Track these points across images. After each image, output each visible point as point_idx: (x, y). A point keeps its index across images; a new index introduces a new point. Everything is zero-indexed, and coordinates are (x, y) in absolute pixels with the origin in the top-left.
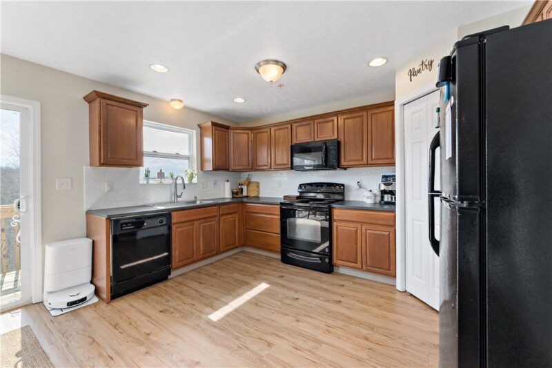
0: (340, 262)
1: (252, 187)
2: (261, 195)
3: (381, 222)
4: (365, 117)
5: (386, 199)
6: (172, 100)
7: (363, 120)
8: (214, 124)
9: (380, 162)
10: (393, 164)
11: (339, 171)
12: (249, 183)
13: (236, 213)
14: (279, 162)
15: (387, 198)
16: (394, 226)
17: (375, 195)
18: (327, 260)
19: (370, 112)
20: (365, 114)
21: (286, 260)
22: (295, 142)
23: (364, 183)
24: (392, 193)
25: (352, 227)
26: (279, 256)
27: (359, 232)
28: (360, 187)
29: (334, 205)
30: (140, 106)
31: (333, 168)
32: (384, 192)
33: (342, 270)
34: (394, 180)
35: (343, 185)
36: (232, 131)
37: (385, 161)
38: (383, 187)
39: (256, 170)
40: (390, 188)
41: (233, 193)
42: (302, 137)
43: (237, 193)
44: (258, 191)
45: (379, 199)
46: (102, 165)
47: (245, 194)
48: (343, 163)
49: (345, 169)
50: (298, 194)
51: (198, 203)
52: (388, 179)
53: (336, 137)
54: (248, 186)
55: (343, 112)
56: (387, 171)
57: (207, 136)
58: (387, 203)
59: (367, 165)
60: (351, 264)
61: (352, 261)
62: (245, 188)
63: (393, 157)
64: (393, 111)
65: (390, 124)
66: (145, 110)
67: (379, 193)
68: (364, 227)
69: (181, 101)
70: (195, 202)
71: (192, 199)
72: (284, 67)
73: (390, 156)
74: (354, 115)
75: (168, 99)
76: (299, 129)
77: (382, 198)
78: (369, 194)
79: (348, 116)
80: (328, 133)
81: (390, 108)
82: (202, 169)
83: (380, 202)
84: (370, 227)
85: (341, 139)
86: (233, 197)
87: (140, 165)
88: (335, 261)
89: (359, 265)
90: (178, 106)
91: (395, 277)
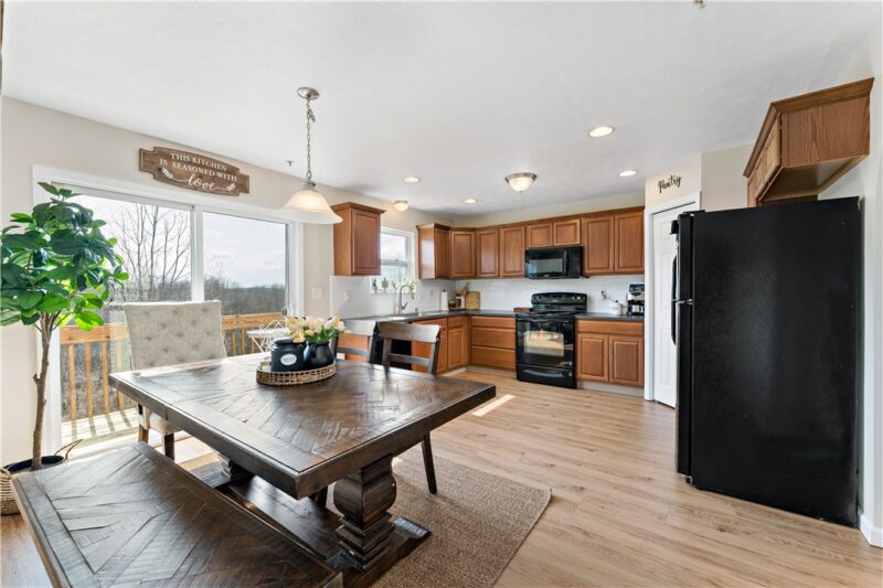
0: (584, 376)
1: (471, 299)
2: (482, 308)
3: (630, 333)
4: (612, 222)
5: (633, 311)
6: (398, 202)
7: (609, 225)
8: (437, 226)
9: (628, 270)
10: (643, 273)
11: (581, 281)
12: (467, 293)
13: (460, 327)
14: (509, 268)
15: (635, 309)
16: (643, 335)
17: (622, 306)
18: (570, 374)
19: (617, 217)
20: (611, 218)
21: (522, 377)
22: (530, 246)
23: (609, 292)
24: (641, 303)
25: (598, 338)
26: (514, 375)
27: (605, 343)
28: (605, 297)
29: (577, 316)
30: (377, 212)
31: (576, 276)
32: (631, 303)
33: (587, 385)
34: (643, 289)
35: (585, 295)
36: (453, 233)
37: (633, 270)
38: (630, 297)
39: (480, 278)
40: (639, 298)
41: (450, 305)
42: (539, 241)
43: (454, 305)
44: (479, 303)
45: (626, 310)
46: (354, 274)
47: (463, 306)
48: (587, 271)
49: (587, 277)
50: (531, 306)
51: (420, 315)
52: (637, 289)
53: (578, 242)
54: (466, 296)
55: (587, 215)
56: (635, 280)
57: (427, 239)
58: (635, 314)
59: (614, 273)
60: (597, 378)
61: (599, 374)
62: (462, 299)
63: (642, 265)
64: (642, 217)
65: (639, 231)
66: (382, 216)
67: (626, 304)
68: (611, 338)
69: (406, 202)
70: (417, 314)
71: (414, 311)
72: (534, 177)
73: (639, 264)
74: (598, 219)
75: (394, 200)
76: (535, 232)
77: (630, 309)
78: (615, 305)
79: (593, 220)
80: (569, 238)
81: (640, 214)
82: (420, 277)
83: (627, 314)
84: (617, 338)
85: (585, 244)
86: (451, 310)
87: (378, 273)
88: (580, 375)
89: (605, 378)
90: (403, 207)
91: (643, 387)
